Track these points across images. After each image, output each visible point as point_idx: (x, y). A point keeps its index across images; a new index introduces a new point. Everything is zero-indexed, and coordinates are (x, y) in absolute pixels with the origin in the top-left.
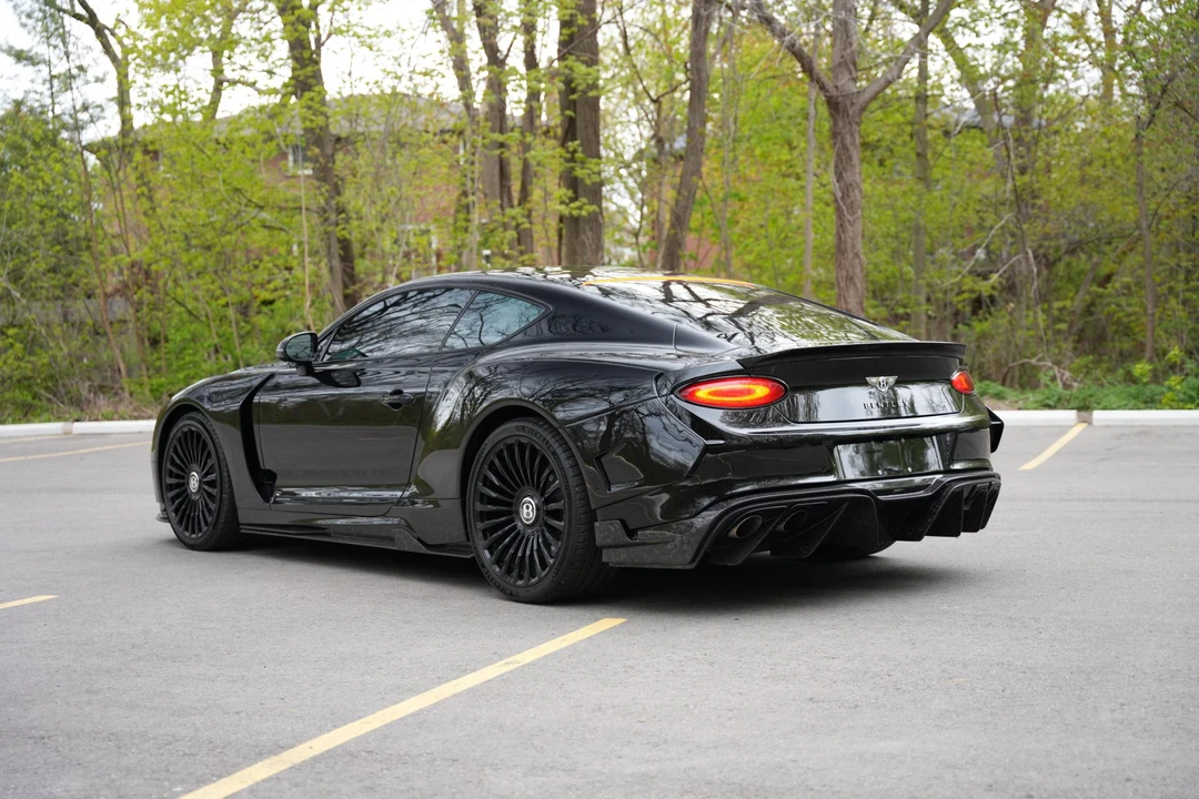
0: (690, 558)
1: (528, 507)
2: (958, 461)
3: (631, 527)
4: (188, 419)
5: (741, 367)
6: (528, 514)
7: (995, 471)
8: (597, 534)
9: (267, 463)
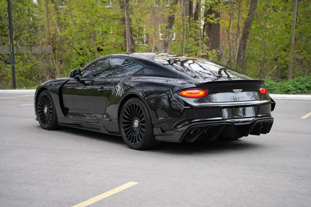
0: (179, 139)
1: (136, 123)
2: (259, 114)
3: (163, 130)
4: (44, 92)
5: (196, 86)
6: (136, 125)
7: (272, 117)
8: (154, 132)
9: (66, 106)
